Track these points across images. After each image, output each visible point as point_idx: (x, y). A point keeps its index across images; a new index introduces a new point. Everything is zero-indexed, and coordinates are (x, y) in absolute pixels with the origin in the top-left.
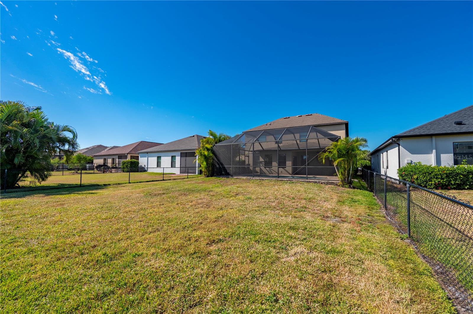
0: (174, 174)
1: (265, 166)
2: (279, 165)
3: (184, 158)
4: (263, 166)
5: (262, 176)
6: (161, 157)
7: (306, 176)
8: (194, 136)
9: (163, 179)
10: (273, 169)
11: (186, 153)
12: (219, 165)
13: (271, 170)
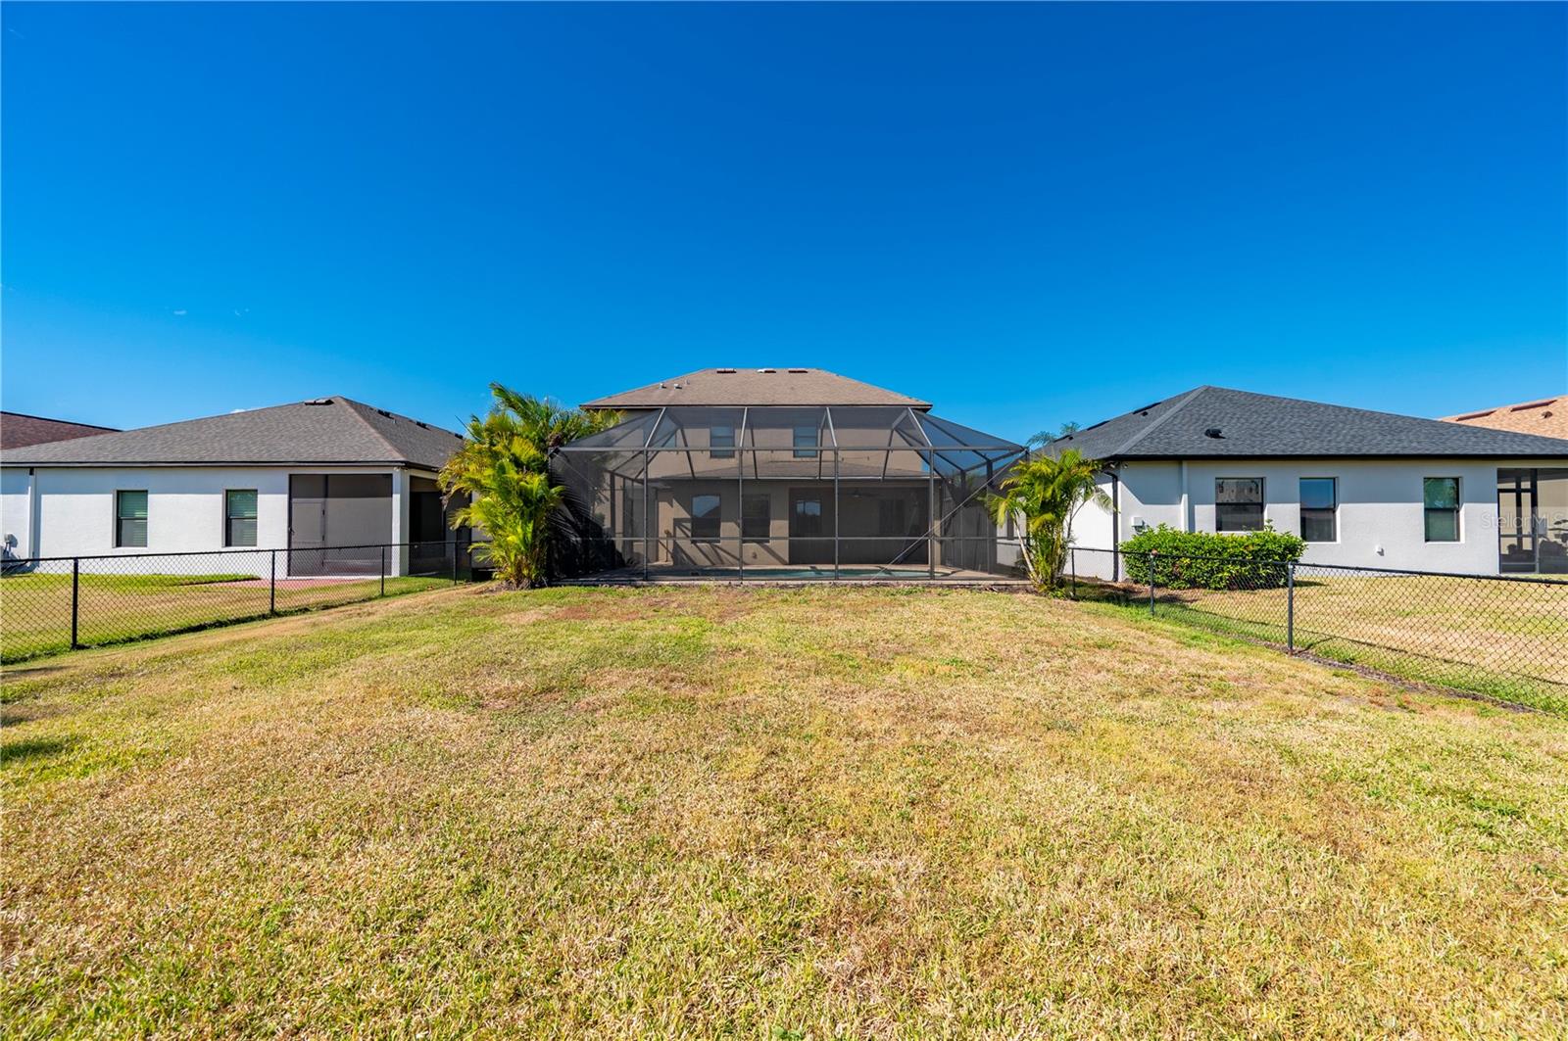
0: (253, 579)
1: (692, 536)
2: (744, 533)
3: (311, 506)
4: (688, 536)
5: (706, 575)
6: (146, 492)
7: (833, 567)
8: (329, 403)
9: (272, 610)
10: (724, 548)
11: (327, 476)
12: (581, 533)
13: (719, 551)
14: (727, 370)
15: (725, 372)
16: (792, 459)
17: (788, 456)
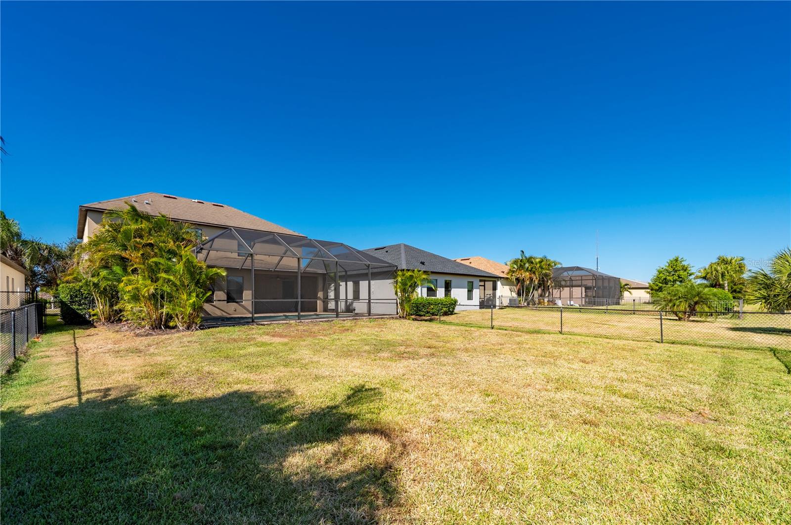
10: (217, 306)
13: (214, 308)
14: (171, 196)
15: (169, 197)
16: (238, 257)
17: (235, 255)
